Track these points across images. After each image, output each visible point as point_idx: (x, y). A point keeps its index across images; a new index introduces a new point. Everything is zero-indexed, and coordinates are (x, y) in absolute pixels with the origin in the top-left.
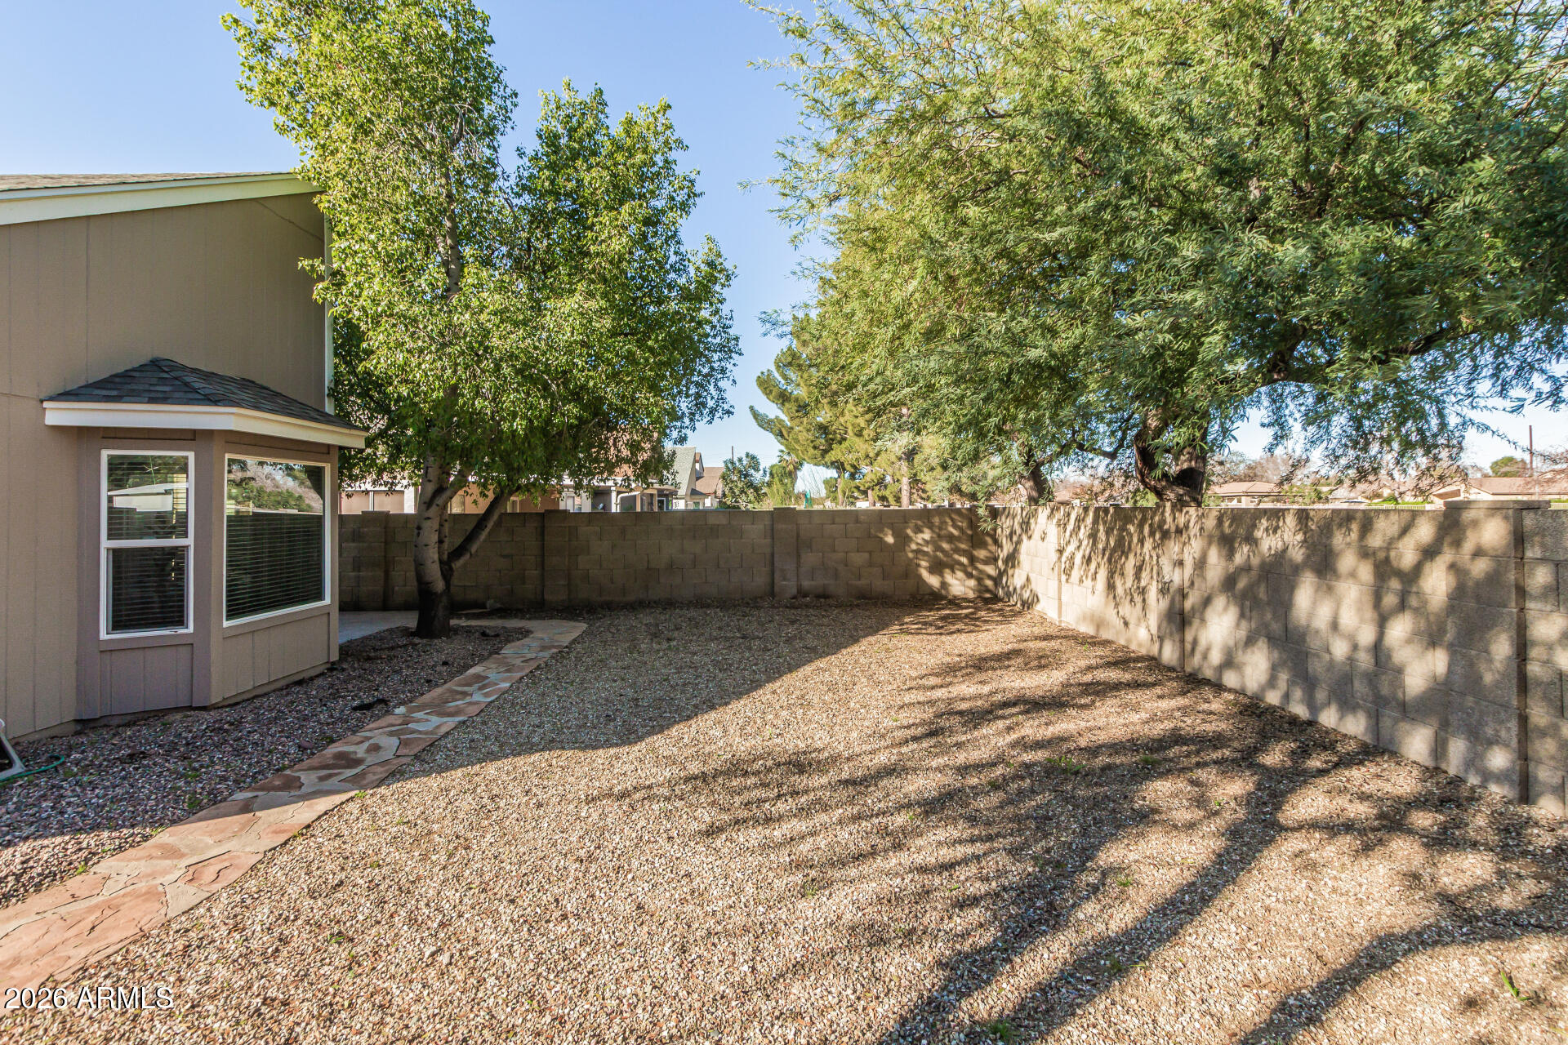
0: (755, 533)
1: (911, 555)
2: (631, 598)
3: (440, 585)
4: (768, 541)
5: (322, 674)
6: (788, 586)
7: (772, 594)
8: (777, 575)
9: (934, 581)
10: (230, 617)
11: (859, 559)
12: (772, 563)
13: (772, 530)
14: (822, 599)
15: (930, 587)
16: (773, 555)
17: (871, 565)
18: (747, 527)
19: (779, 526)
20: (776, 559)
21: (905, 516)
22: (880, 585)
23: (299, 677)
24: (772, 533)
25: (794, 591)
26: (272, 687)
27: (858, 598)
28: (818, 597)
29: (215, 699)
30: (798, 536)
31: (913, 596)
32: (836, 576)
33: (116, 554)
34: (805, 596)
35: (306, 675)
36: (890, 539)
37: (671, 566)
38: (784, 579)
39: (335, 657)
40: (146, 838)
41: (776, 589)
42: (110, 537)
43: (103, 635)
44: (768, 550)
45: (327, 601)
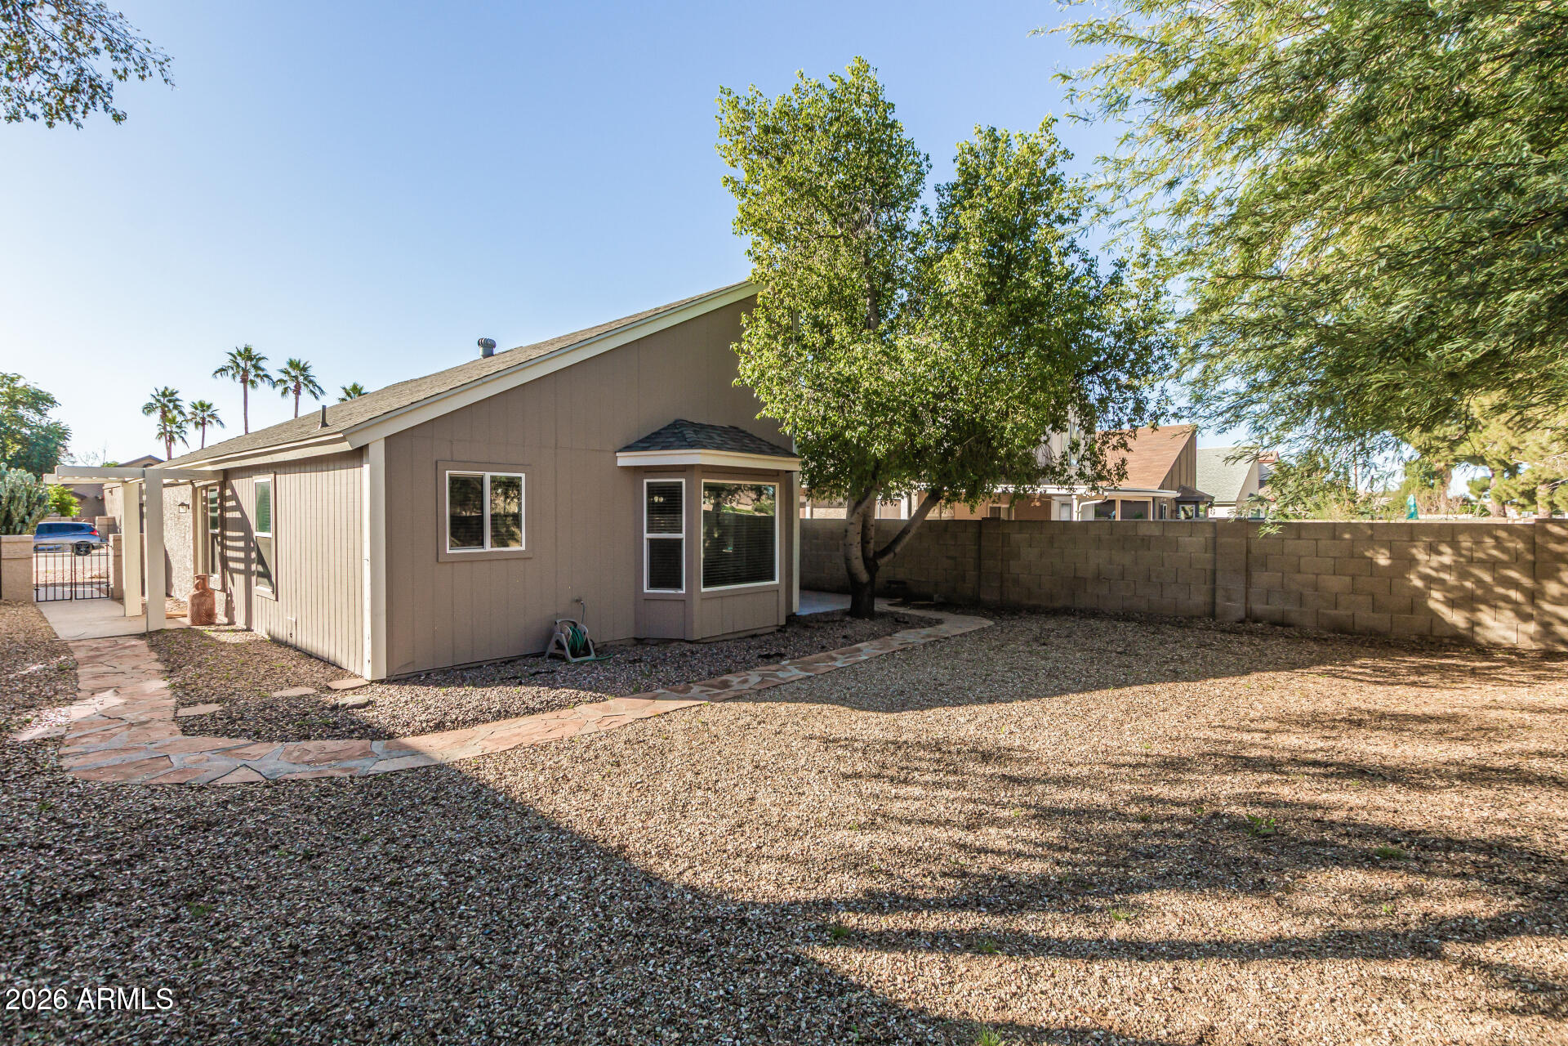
0: (1194, 544)
1: (1418, 583)
2: (1058, 604)
3: (864, 577)
4: (1209, 556)
5: (772, 633)
6: (1235, 608)
7: (1213, 615)
8: (1220, 594)
9: (1457, 618)
10: (705, 585)
11: (1336, 584)
12: (1214, 581)
13: (1215, 543)
14: (1280, 626)
15: (1454, 627)
16: (1214, 572)
17: (1354, 592)
18: (1185, 540)
19: (1224, 540)
20: (1219, 575)
21: (1412, 532)
22: (1366, 617)
23: (754, 632)
24: (1214, 546)
25: (1241, 614)
26: (736, 636)
27: (1334, 631)
28: (1274, 624)
29: (696, 637)
30: (1248, 552)
31: (1422, 637)
32: (1301, 600)
33: (651, 541)
34: (1256, 621)
35: (759, 632)
36: (1383, 560)
37: (1099, 577)
38: (1229, 599)
39: (783, 622)
40: (605, 700)
41: (1218, 610)
42: (648, 532)
43: (646, 591)
44: (1209, 567)
45: (777, 581)
